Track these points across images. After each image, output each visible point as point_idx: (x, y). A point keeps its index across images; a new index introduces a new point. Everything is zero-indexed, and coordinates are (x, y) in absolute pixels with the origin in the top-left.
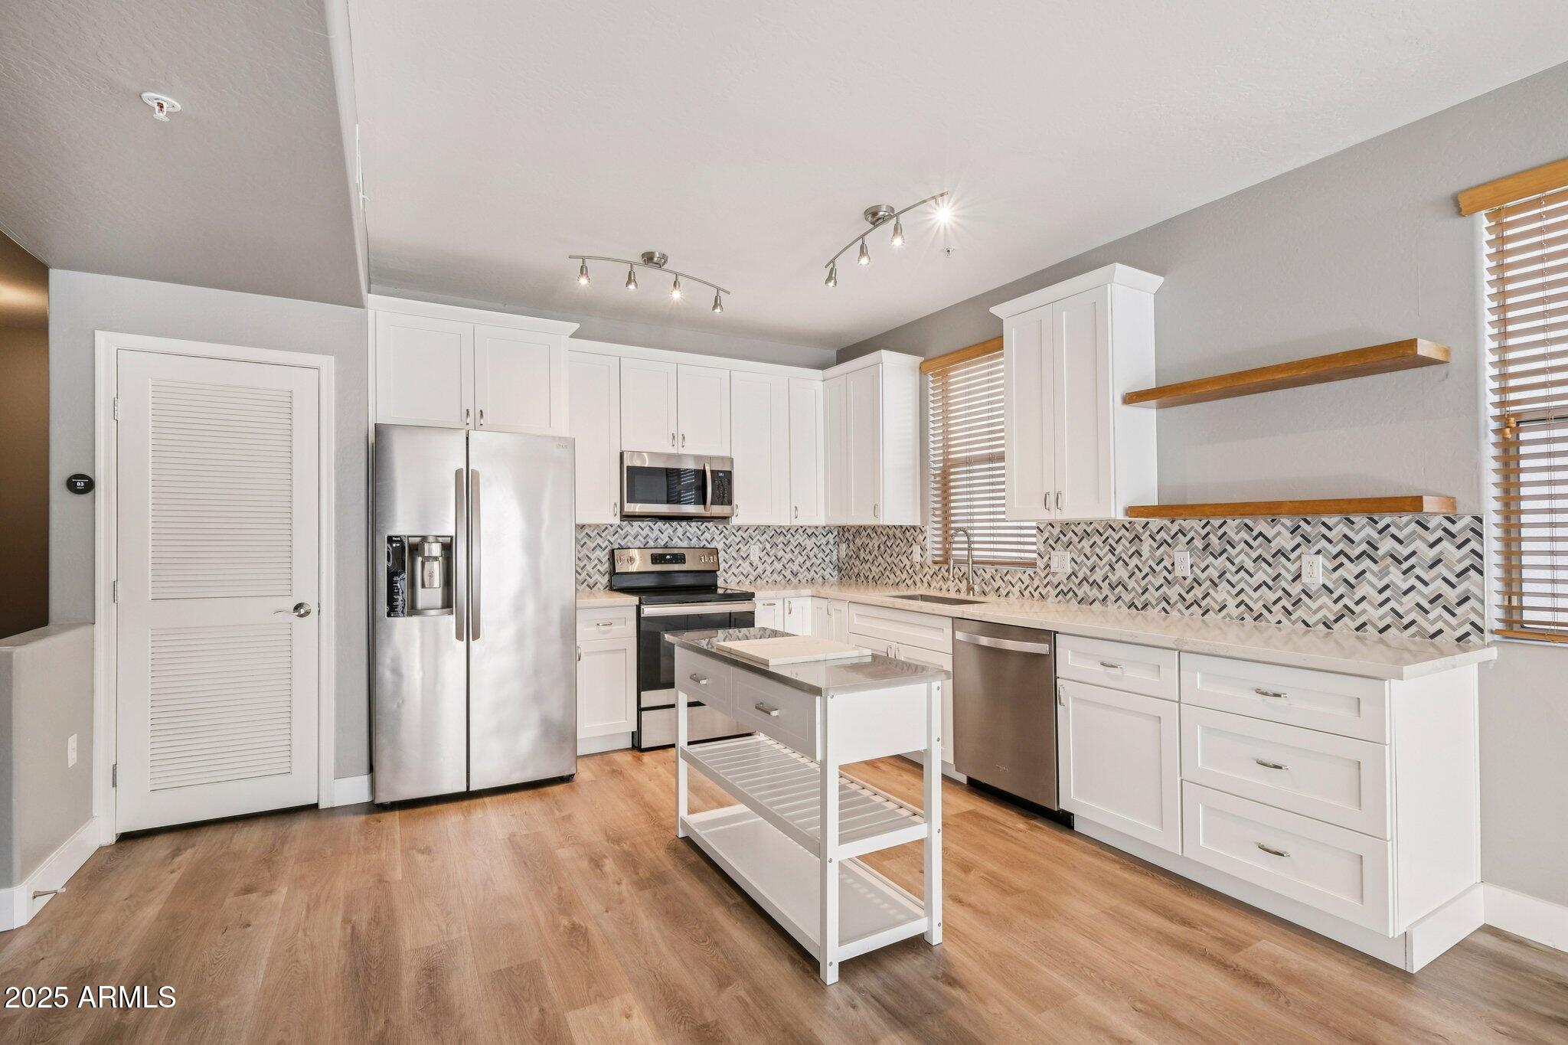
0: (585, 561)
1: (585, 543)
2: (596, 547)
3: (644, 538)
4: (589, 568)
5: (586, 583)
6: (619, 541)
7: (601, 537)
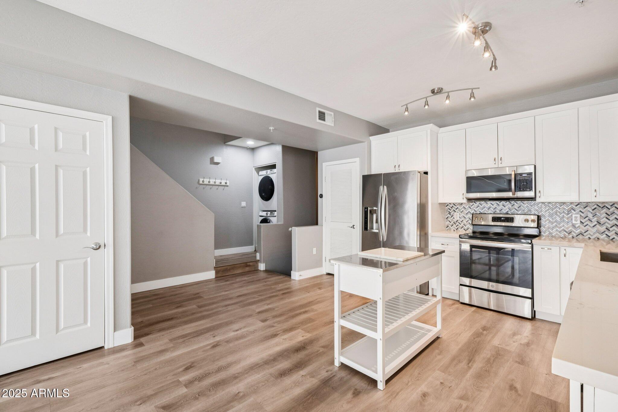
0: (463, 219)
1: (463, 211)
2: (468, 213)
3: (494, 209)
4: (465, 222)
5: (463, 228)
6: (480, 210)
7: (471, 208)
